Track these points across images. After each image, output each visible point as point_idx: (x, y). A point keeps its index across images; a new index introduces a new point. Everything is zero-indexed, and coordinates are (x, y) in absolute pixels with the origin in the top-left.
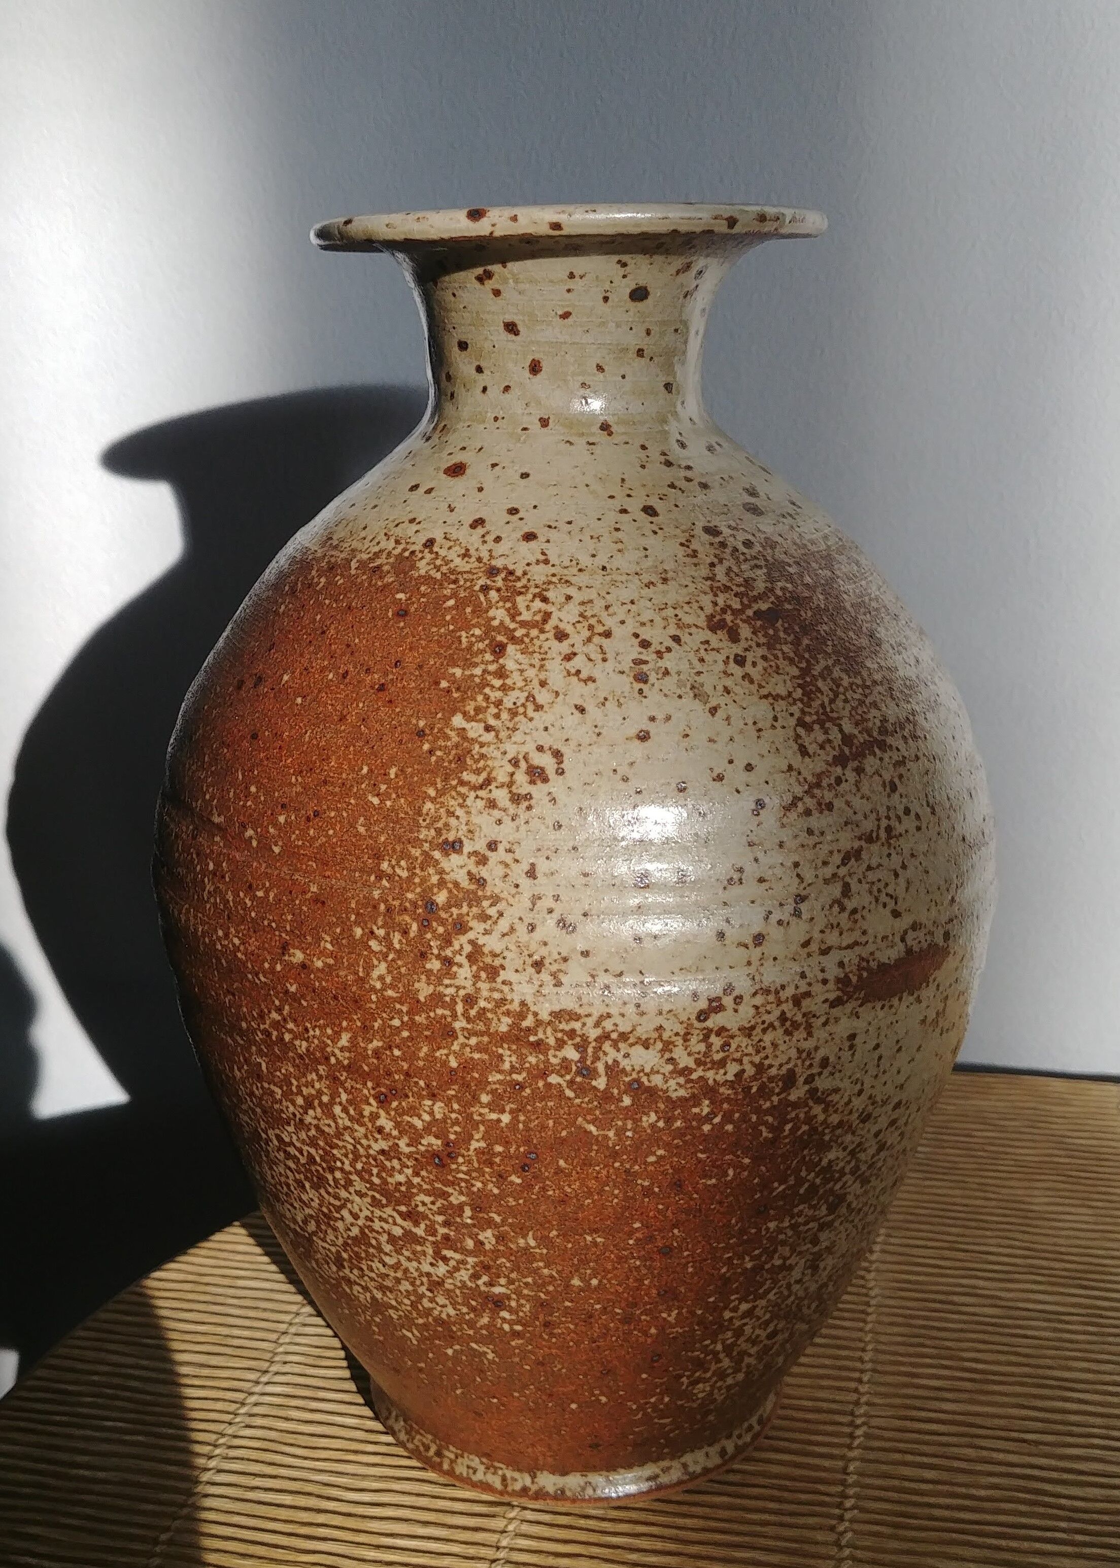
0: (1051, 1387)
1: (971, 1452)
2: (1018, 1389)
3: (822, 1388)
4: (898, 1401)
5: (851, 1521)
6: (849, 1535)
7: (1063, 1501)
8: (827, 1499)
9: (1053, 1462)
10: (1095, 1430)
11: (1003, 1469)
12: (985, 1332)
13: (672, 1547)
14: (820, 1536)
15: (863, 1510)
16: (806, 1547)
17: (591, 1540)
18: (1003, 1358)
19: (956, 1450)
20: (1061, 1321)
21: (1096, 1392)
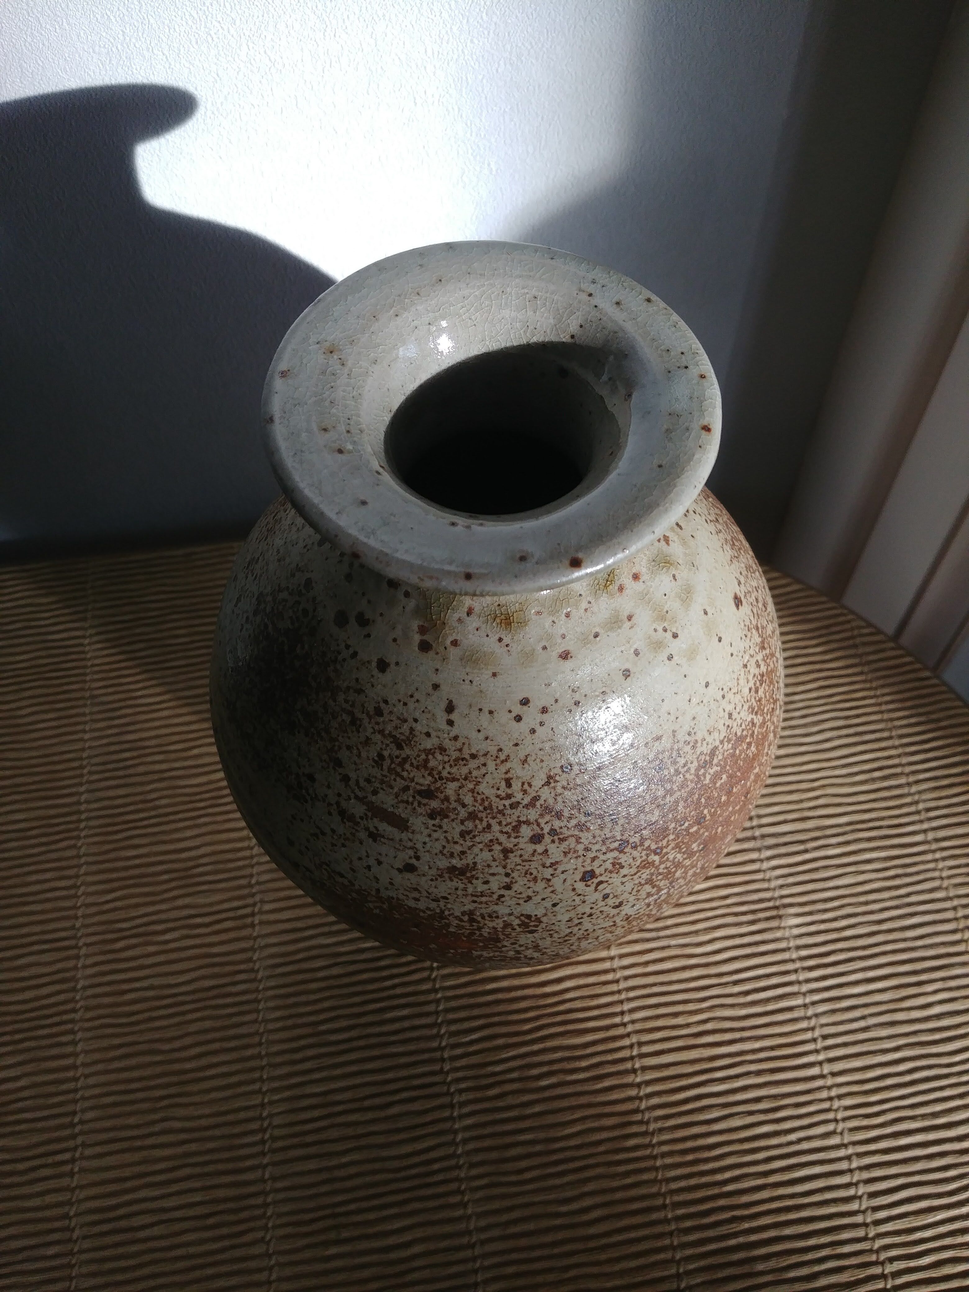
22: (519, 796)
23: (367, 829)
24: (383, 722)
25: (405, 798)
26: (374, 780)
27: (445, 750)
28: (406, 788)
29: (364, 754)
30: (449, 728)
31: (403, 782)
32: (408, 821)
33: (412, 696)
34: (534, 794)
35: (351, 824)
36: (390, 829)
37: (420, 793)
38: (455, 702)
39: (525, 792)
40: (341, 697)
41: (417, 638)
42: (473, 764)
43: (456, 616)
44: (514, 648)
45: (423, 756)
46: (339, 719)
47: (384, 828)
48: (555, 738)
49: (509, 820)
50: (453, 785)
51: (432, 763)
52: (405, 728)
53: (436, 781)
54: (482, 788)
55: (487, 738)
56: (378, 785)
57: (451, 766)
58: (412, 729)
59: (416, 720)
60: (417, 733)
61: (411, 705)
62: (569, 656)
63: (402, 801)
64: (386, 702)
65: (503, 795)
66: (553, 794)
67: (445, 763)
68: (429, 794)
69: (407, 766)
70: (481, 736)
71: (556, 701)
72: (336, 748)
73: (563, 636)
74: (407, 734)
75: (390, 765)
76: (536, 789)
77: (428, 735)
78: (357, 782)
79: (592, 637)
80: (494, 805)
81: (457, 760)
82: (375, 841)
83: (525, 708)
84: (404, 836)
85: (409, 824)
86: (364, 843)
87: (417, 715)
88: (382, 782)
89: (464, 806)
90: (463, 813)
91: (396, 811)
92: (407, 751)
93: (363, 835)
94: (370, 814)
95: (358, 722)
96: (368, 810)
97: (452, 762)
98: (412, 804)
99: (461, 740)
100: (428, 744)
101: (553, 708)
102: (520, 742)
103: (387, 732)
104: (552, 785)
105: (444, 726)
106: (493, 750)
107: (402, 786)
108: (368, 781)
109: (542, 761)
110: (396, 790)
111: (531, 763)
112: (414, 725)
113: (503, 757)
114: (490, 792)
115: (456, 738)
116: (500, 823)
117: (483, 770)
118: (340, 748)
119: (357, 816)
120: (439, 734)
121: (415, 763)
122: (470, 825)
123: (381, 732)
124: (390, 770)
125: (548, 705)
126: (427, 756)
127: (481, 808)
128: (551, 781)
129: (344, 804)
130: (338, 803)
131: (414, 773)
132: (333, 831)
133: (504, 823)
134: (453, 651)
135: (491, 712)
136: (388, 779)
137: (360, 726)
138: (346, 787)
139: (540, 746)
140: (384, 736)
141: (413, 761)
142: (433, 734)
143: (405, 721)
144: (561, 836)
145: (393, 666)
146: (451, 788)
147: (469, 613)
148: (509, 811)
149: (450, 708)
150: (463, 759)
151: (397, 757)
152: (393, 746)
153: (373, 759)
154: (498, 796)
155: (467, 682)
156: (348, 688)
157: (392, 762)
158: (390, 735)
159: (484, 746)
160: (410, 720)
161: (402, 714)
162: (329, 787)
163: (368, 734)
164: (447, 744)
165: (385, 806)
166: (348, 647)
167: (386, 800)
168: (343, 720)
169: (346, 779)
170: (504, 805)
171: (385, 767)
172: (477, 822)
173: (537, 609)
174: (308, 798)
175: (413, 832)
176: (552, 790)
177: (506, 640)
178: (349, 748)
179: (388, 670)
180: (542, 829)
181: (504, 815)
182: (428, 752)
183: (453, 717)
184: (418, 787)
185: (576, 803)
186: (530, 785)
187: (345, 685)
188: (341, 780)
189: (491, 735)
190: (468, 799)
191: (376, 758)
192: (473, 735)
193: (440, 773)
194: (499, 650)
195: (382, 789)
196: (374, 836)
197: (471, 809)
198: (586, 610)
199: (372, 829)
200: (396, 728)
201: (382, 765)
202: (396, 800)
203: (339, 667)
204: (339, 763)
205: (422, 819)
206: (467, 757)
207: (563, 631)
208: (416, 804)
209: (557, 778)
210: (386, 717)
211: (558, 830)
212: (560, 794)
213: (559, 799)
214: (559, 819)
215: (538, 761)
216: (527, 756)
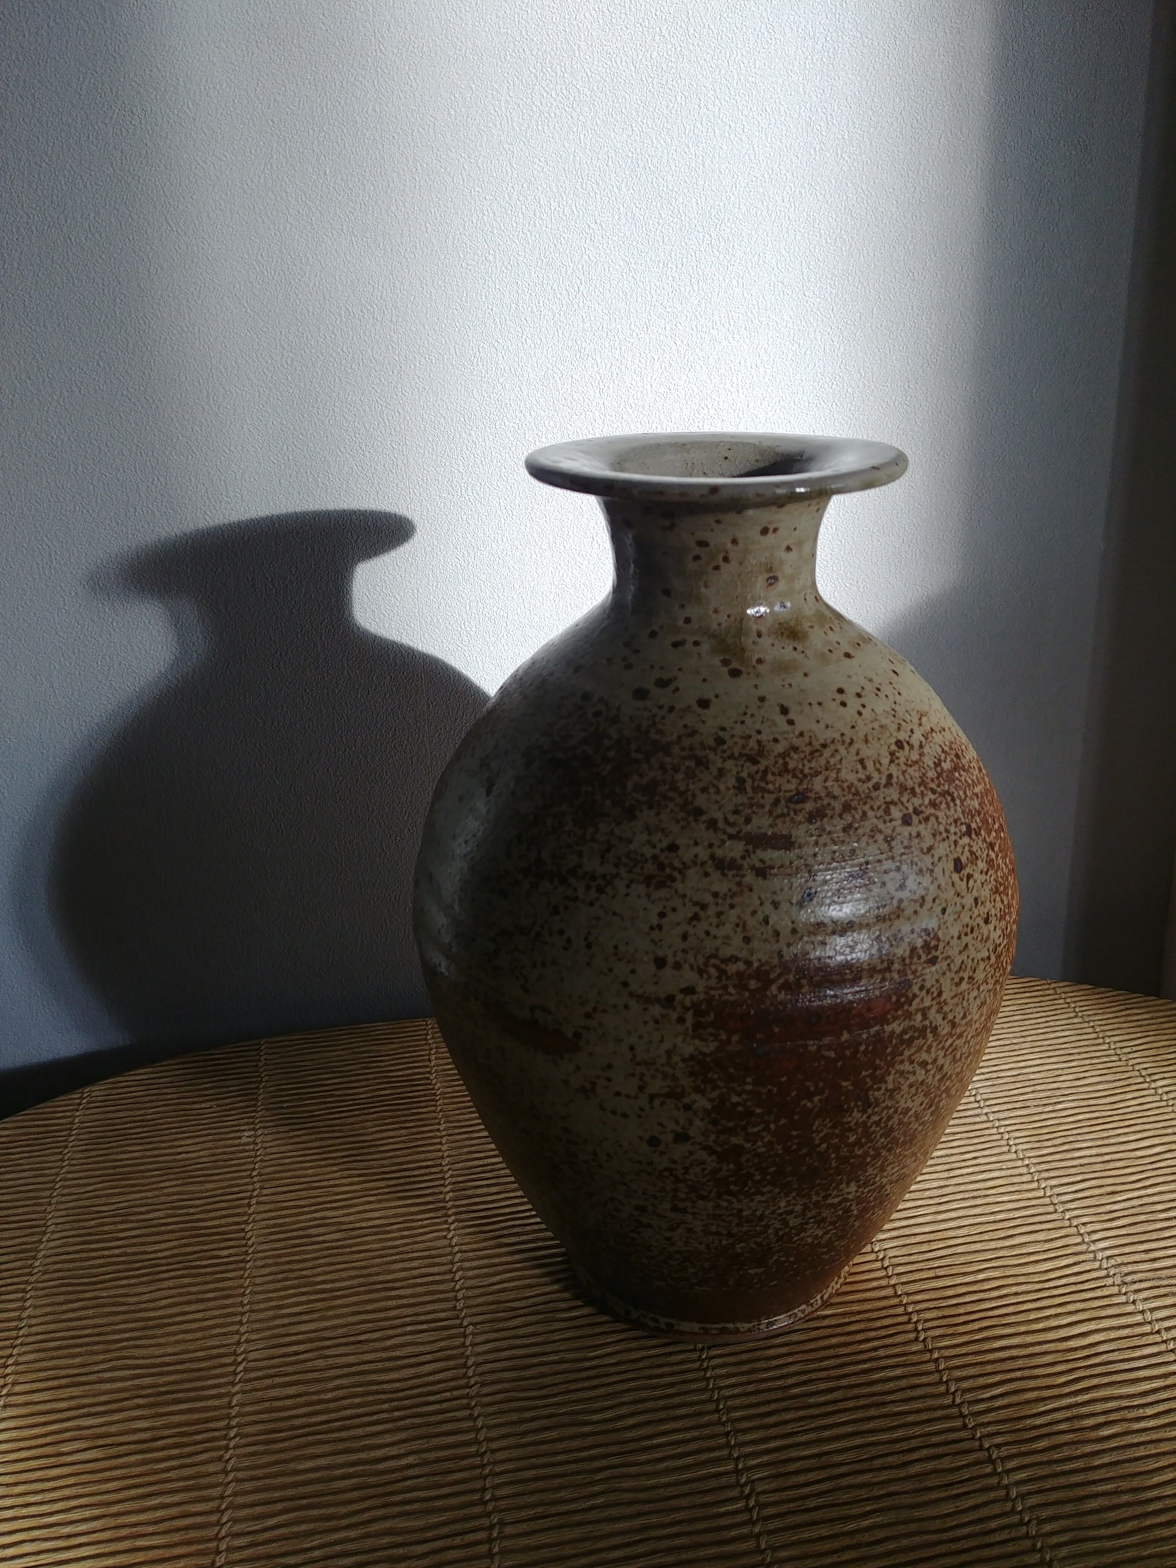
0: (378, 1291)
1: (320, 1363)
2: (355, 1299)
3: (212, 1336)
4: (268, 1333)
5: (234, 1448)
6: (232, 1461)
7: (385, 1386)
8: (216, 1434)
9: (379, 1355)
10: (408, 1319)
11: (346, 1370)
12: (331, 1255)
13: (97, 1512)
14: (211, 1468)
15: (243, 1436)
16: (202, 1481)
17: (32, 1525)
18: (344, 1275)
19: (309, 1364)
20: (385, 1232)
21: (409, 1287)
22: (876, 778)
23: (753, 868)
24: (729, 748)
25: (779, 811)
26: (741, 808)
27: (798, 748)
28: (777, 802)
29: (722, 787)
30: (792, 727)
31: (771, 795)
32: (791, 837)
33: (745, 714)
34: (887, 773)
35: (733, 872)
36: (775, 854)
37: (790, 800)
38: (785, 704)
39: (879, 771)
40: (676, 749)
41: (725, 670)
42: (827, 753)
43: (750, 641)
44: (809, 653)
45: (781, 761)
46: (683, 769)
47: (771, 855)
48: (878, 718)
49: (878, 803)
50: (818, 781)
51: (792, 765)
52: (752, 743)
53: (801, 781)
54: (843, 775)
55: (827, 727)
56: (750, 811)
57: (809, 761)
58: (759, 742)
59: (759, 732)
60: (765, 743)
61: (748, 721)
62: (851, 656)
63: (779, 816)
64: (723, 729)
65: (863, 777)
67: (803, 759)
68: (801, 797)
69: (770, 777)
70: (822, 725)
71: (863, 688)
72: (690, 799)
73: (838, 643)
74: (756, 747)
75: (753, 784)
76: (886, 767)
77: (776, 740)
78: (726, 820)
80: (860, 790)
81: (812, 753)
82: (764, 877)
83: (844, 695)
84: (792, 854)
85: (793, 839)
86: (754, 888)
87: (758, 726)
88: (751, 806)
89: (835, 798)
90: (838, 806)
91: (776, 830)
92: (764, 763)
93: (749, 878)
94: (750, 848)
95: (704, 760)
96: (748, 843)
97: (808, 757)
98: (788, 814)
99: (807, 735)
100: (780, 748)
101: (864, 693)
102: (854, 725)
103: (737, 754)
104: (896, 761)
105: (786, 727)
106: (837, 736)
107: (772, 801)
108: (736, 812)
109: (879, 739)
110: (767, 808)
111: (871, 742)
112: (759, 737)
113: (848, 741)
114: (852, 778)
115: (801, 734)
116: (872, 808)
117: (838, 757)
118: (694, 796)
119: (738, 857)
120: (786, 736)
121: (776, 771)
122: (849, 818)
123: (732, 757)
124: (754, 789)
125: (858, 691)
126: (784, 759)
127: (851, 796)
129: (719, 852)
130: (712, 857)
131: (779, 781)
132: (716, 895)
133: (875, 807)
134: (761, 668)
135: (820, 704)
136: (756, 800)
137: (708, 762)
138: (715, 832)
139: (870, 726)
140: (736, 759)
141: (773, 769)
142: (780, 738)
143: (750, 737)
144: (924, 815)
145: (714, 700)
146: (817, 784)
147: (759, 635)
148: (874, 794)
149: (784, 711)
150: (817, 751)
151: (757, 772)
152: (748, 764)
153: (734, 787)
154: (860, 780)
155: (787, 686)
156: (679, 738)
157: (754, 780)
158: (741, 755)
159: (829, 735)
160: (754, 734)
161: (744, 732)
162: (696, 844)
163: (719, 765)
164: (797, 742)
165: (763, 831)
166: (661, 707)
167: (762, 823)
168: (688, 767)
169: (712, 824)
170: (869, 788)
171: (749, 789)
172: (853, 812)
174: (676, 874)
175: (800, 847)
177: (800, 648)
178: (704, 790)
179: (711, 705)
180: (907, 808)
181: (872, 799)
182: (784, 755)
183: (791, 716)
184: (788, 795)
186: (880, 764)
187: (675, 737)
188: (707, 829)
189: (829, 723)
190: (837, 791)
191: (736, 785)
192: (814, 726)
193: (802, 771)
194: (799, 657)
195: (754, 812)
196: (762, 872)
197: (843, 799)
199: (758, 865)
200: (743, 747)
201: (745, 789)
202: (771, 819)
203: (660, 726)
204: (699, 812)
205: (804, 827)
206: (819, 748)
207: (835, 639)
208: (792, 813)
209: (897, 754)
210: (730, 743)
211: (920, 809)
212: (906, 771)
213: (907, 776)
214: (915, 796)
215: (876, 739)
216: (866, 736)
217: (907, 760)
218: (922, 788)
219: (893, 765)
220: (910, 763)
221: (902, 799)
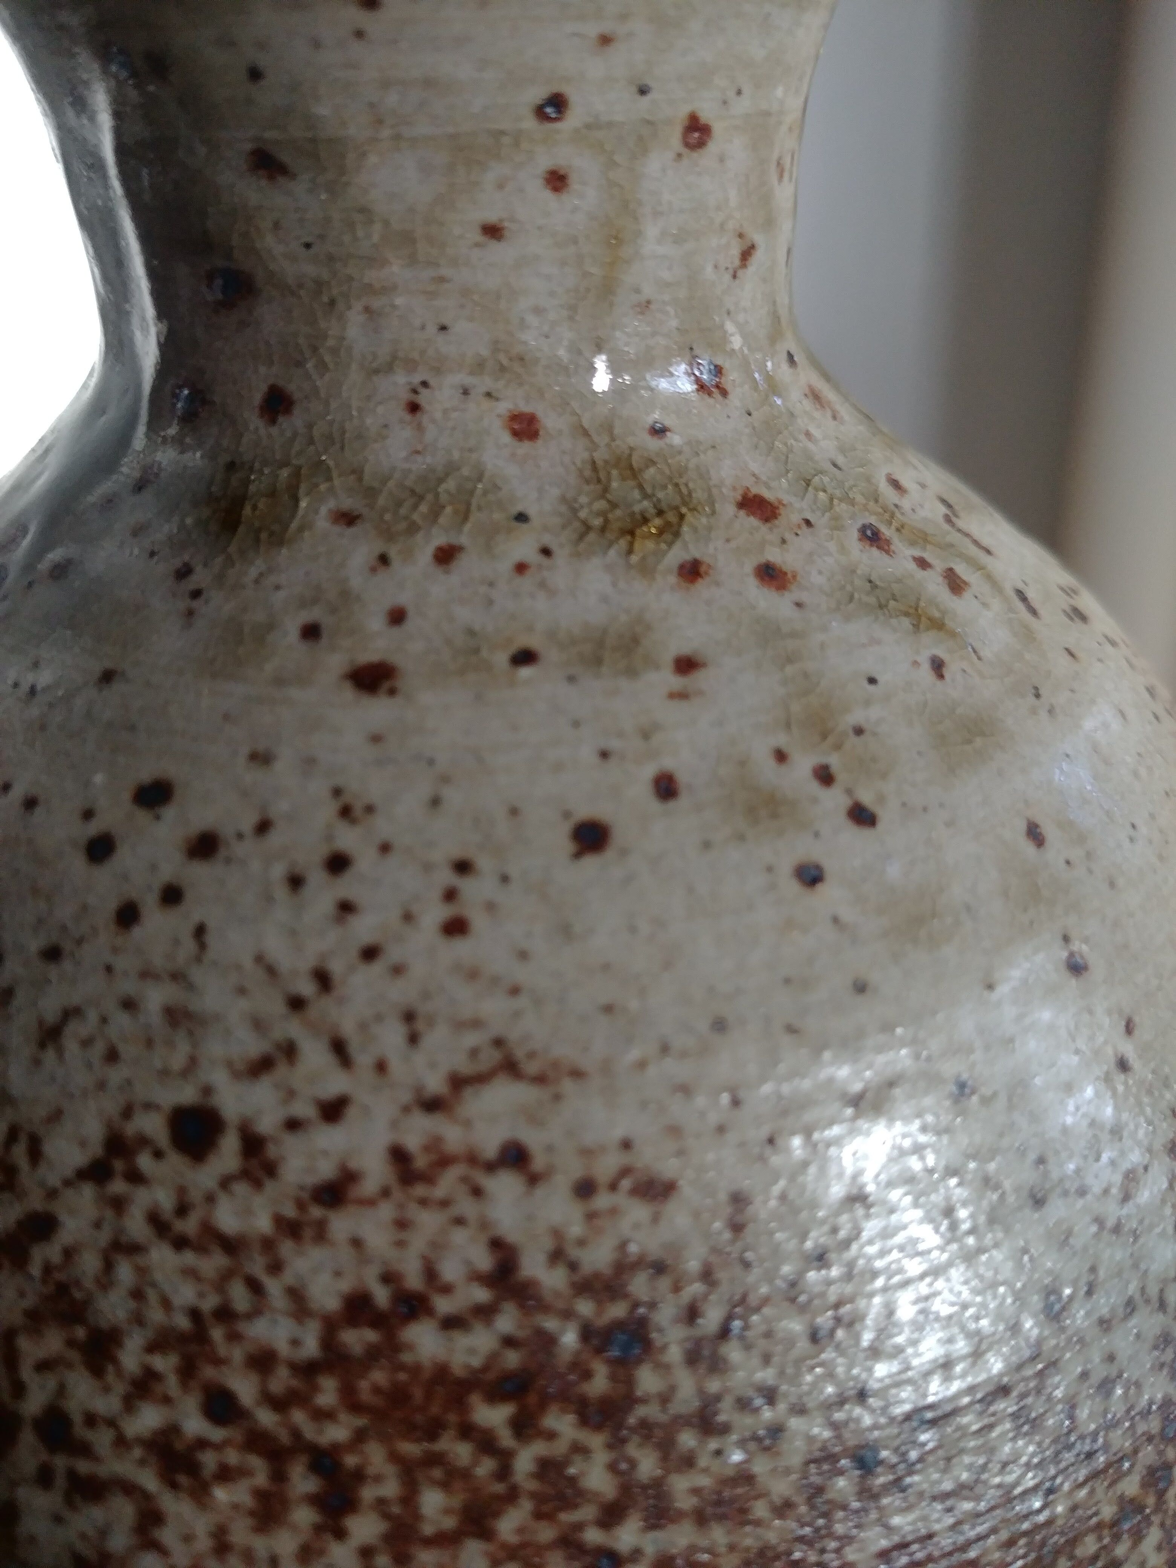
34: (36, 1202)
44: (213, 605)
48: (197, 975)
62: (386, 685)
66: (104, 1237)
71: (263, 827)
73: (397, 617)
76: (54, 1180)
79: (501, 659)
83: (142, 816)
101: (240, 849)
102: (67, 946)
104: (118, 1186)
109: (112, 1056)
111: (71, 1046)
125: (227, 831)
128: (119, 1165)
139: (128, 986)
144: (83, 1467)
173: (347, 503)
176: (109, 1214)
177: (200, 577)
185: (183, 1323)
186: (35, 1154)
198: (521, 568)
207: (404, 599)
209: (144, 1161)
211: (80, 1430)
212: (134, 1249)
213: (125, 1272)
214: (97, 1370)
215: (99, 1049)
216: (71, 1013)
217: (182, 1210)
218: (165, 1363)
219: (88, 1191)
220: (189, 1226)
221: (24, 1343)
